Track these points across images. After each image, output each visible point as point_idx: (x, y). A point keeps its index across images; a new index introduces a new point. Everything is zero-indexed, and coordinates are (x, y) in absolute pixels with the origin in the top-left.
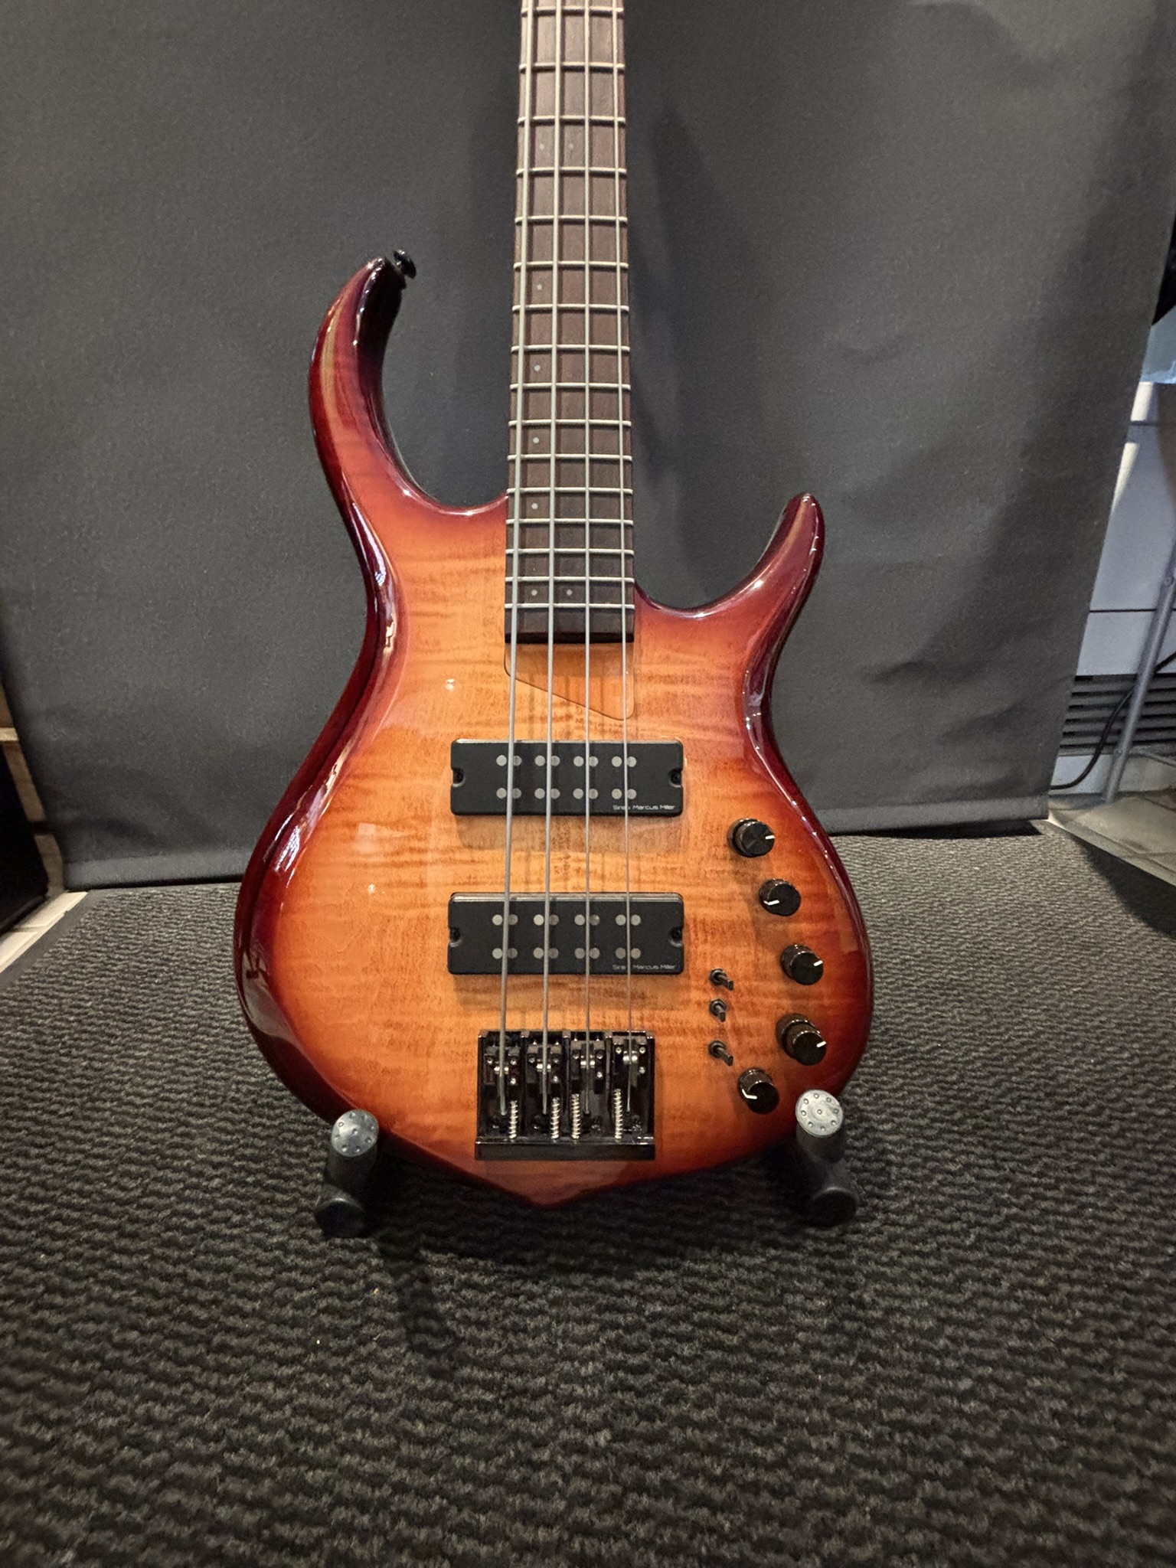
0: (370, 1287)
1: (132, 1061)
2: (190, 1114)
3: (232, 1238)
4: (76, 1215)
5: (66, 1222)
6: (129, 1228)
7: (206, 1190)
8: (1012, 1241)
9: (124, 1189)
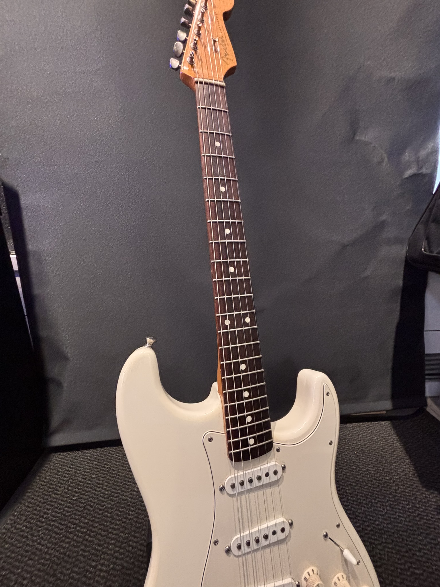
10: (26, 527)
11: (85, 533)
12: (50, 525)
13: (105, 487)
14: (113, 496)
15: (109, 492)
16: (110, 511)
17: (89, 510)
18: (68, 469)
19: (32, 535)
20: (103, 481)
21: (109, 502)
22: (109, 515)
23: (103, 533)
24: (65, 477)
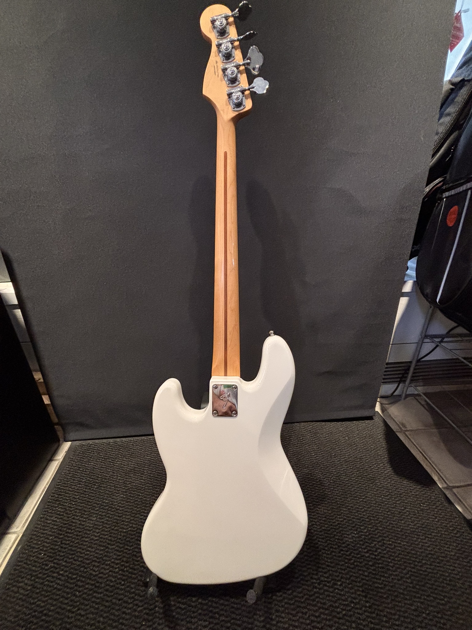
0: (156, 607)
1: (92, 522)
2: (108, 544)
3: (122, 589)
4: (83, 579)
5: (82, 581)
6: (97, 585)
7: (114, 572)
8: (314, 600)
9: (94, 571)
10: (61, 508)
11: (107, 509)
12: (79, 506)
13: (119, 478)
14: (126, 484)
15: (123, 481)
16: (125, 494)
17: (108, 494)
18: (87, 465)
19: (67, 513)
20: (117, 473)
21: (124, 487)
22: (124, 496)
23: (121, 509)
24: (85, 471)
